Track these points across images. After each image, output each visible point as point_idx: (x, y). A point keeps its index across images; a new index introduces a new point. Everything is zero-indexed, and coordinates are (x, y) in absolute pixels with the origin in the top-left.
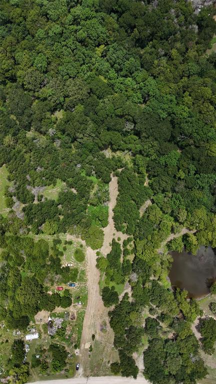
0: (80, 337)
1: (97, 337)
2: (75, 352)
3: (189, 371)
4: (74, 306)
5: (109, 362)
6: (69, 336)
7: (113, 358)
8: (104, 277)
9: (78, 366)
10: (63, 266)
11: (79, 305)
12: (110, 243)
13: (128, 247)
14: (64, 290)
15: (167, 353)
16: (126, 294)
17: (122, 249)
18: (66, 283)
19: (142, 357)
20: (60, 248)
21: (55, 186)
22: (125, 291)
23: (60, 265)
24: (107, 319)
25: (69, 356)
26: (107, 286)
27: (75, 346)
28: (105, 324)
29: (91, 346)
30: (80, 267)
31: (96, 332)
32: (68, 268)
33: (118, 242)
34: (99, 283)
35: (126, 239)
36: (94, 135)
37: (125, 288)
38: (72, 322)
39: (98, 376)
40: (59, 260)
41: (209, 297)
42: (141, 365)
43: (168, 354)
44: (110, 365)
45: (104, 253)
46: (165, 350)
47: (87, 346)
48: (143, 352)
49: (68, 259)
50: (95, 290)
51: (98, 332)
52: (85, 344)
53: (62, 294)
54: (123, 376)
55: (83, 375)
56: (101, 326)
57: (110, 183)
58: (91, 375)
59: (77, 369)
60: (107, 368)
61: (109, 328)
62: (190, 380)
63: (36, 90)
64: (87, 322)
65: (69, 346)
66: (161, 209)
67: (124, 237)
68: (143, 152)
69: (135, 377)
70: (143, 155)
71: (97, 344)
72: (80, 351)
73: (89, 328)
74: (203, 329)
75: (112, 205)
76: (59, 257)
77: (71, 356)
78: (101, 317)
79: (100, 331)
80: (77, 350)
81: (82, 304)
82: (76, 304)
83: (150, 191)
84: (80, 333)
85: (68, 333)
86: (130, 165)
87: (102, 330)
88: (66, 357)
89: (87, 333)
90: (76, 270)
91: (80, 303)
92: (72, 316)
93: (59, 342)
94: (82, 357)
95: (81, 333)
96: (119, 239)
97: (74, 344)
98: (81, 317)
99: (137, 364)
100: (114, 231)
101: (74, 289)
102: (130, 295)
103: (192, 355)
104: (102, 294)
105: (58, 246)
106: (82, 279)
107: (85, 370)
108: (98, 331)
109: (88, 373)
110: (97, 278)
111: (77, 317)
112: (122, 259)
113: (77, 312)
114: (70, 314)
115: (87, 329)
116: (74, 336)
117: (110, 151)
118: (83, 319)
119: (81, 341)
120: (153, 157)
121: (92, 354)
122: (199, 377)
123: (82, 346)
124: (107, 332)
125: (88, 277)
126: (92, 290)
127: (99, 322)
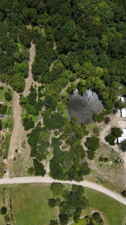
0: (8, 151)
1: (19, 151)
2: (4, 161)
3: (78, 169)
4: (4, 131)
5: (27, 167)
7: (30, 165)
8: (25, 111)
9: (5, 170)
12: (29, 89)
16: (40, 122)
17: (37, 92)
19: (49, 164)
24: (26, 139)
26: (27, 117)
28: (25, 143)
29: (15, 157)
30: (9, 104)
31: (18, 148)
34: (22, 115)
35: (41, 86)
37: (39, 119)
38: (2, 141)
39: (19, 177)
41: (93, 124)
42: (48, 169)
44: (27, 169)
45: (25, 96)
46: (63, 157)
47: (12, 157)
48: (49, 160)
50: (19, 120)
52: (11, 156)
55: (9, 176)
56: (22, 144)
57: (30, 48)
58: (14, 176)
59: (5, 172)
60: (25, 171)
61: (28, 146)
64: (12, 141)
66: (63, 63)
67: (39, 85)
69: (43, 176)
71: (19, 156)
72: (7, 160)
73: (14, 146)
78: (22, 138)
80: (5, 160)
81: (9, 129)
82: (5, 129)
87: (22, 146)
89: (12, 148)
90: (6, 107)
92: (2, 137)
94: (9, 164)
95: (8, 148)
96: (36, 87)
97: (3, 156)
98: (8, 138)
99: (45, 168)
100: (33, 81)
101: (5, 118)
102: (42, 123)
103: (80, 159)
104: (23, 122)
106: (10, 113)
107: (10, 173)
108: (20, 147)
109: (13, 174)
110: (20, 112)
111: (6, 138)
112: (37, 99)
113: (6, 135)
114: (1, 135)
115: (12, 146)
116: (3, 150)
117: (31, 26)
118: (10, 139)
119: (8, 154)
121: (16, 162)
122: (85, 174)
123: (9, 157)
124: (26, 148)
125: (14, 112)
126: (16, 120)
127: (21, 141)
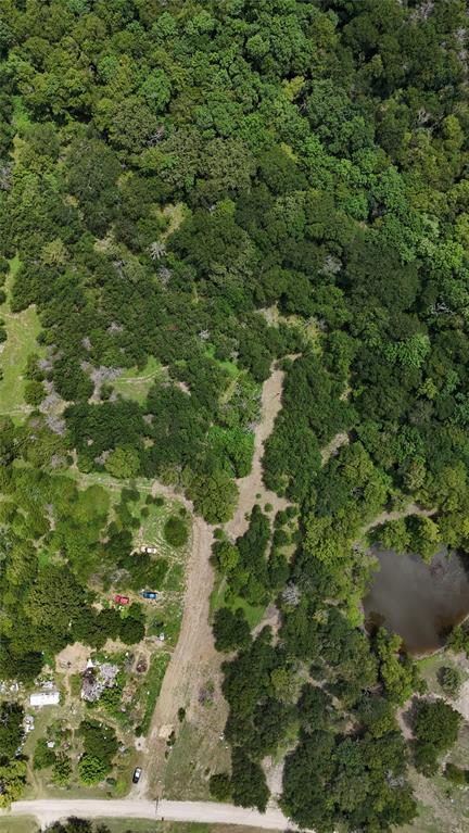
0: (152, 711)
1: (190, 715)
2: (136, 744)
3: (380, 806)
4: (148, 642)
5: (207, 771)
6: (127, 707)
7: (218, 763)
8: (224, 585)
9: (137, 775)
10: (136, 550)
11: (160, 642)
12: (246, 514)
13: (286, 528)
14: (130, 604)
15: (338, 764)
16: (267, 629)
17: (272, 529)
18: (136, 588)
19: (280, 767)
20: (135, 510)
21: (142, 370)
22: (265, 623)
23: (130, 548)
24: (218, 678)
25: (122, 749)
26: (227, 606)
27: (137, 729)
28: (212, 689)
29: (173, 733)
30: (174, 557)
31: (188, 705)
32: (146, 556)
33: (265, 513)
34: (211, 598)
35: (284, 509)
36: (250, 273)
37: (265, 615)
38: (139, 677)
39: (179, 799)
40: (129, 536)
41: (441, 656)
42: (275, 786)
43: (341, 767)
44: (208, 777)
45: (230, 534)
46: (334, 758)
47: (165, 732)
48: (283, 756)
49: (148, 537)
50: (200, 612)
51: (192, 704)
52: (159, 727)
53: (124, 612)
54: (237, 804)
55: (146, 794)
56: (202, 692)
57: (265, 382)
58: (164, 797)
59: (135, 780)
60: (201, 784)
61: (219, 699)
62: (379, 826)
63: (135, 150)
64: (172, 679)
65: (123, 728)
66: (372, 455)
67: (280, 504)
68: (352, 327)
69: (262, 809)
70: (350, 333)
71: (187, 730)
72: (147, 741)
73: (175, 694)
74: (422, 722)
75: (262, 431)
76: (130, 529)
77: (125, 752)
78: (205, 673)
79: (197, 703)
80: (141, 740)
81: (166, 639)
82: (154, 637)
83: (353, 414)
84: (152, 701)
85: (126, 699)
86: (317, 350)
87: (202, 700)
88: (114, 751)
89: (167, 704)
90: (163, 564)
91: (162, 638)
92: (140, 662)
93: (102, 717)
94: (150, 755)
95: (155, 702)
96: (268, 508)
97: (136, 725)
98: (160, 666)
99: (268, 783)
100: (260, 487)
101: (153, 604)
102: (274, 631)
103: (391, 773)
104: (213, 621)
105: (130, 504)
106: (174, 586)
107: (152, 785)
108: (194, 702)
109: (159, 791)
110: (208, 587)
111: (152, 668)
112: (267, 553)
113: (153, 655)
114: (137, 658)
115: (170, 695)
116: (138, 707)
117: (277, 312)
118: (164, 673)
119: (152, 721)
120: (373, 342)
121: (174, 750)
122: (399, 822)
123: (154, 731)
124: (214, 707)
125: (189, 582)
126: (192, 612)
127: (197, 683)
